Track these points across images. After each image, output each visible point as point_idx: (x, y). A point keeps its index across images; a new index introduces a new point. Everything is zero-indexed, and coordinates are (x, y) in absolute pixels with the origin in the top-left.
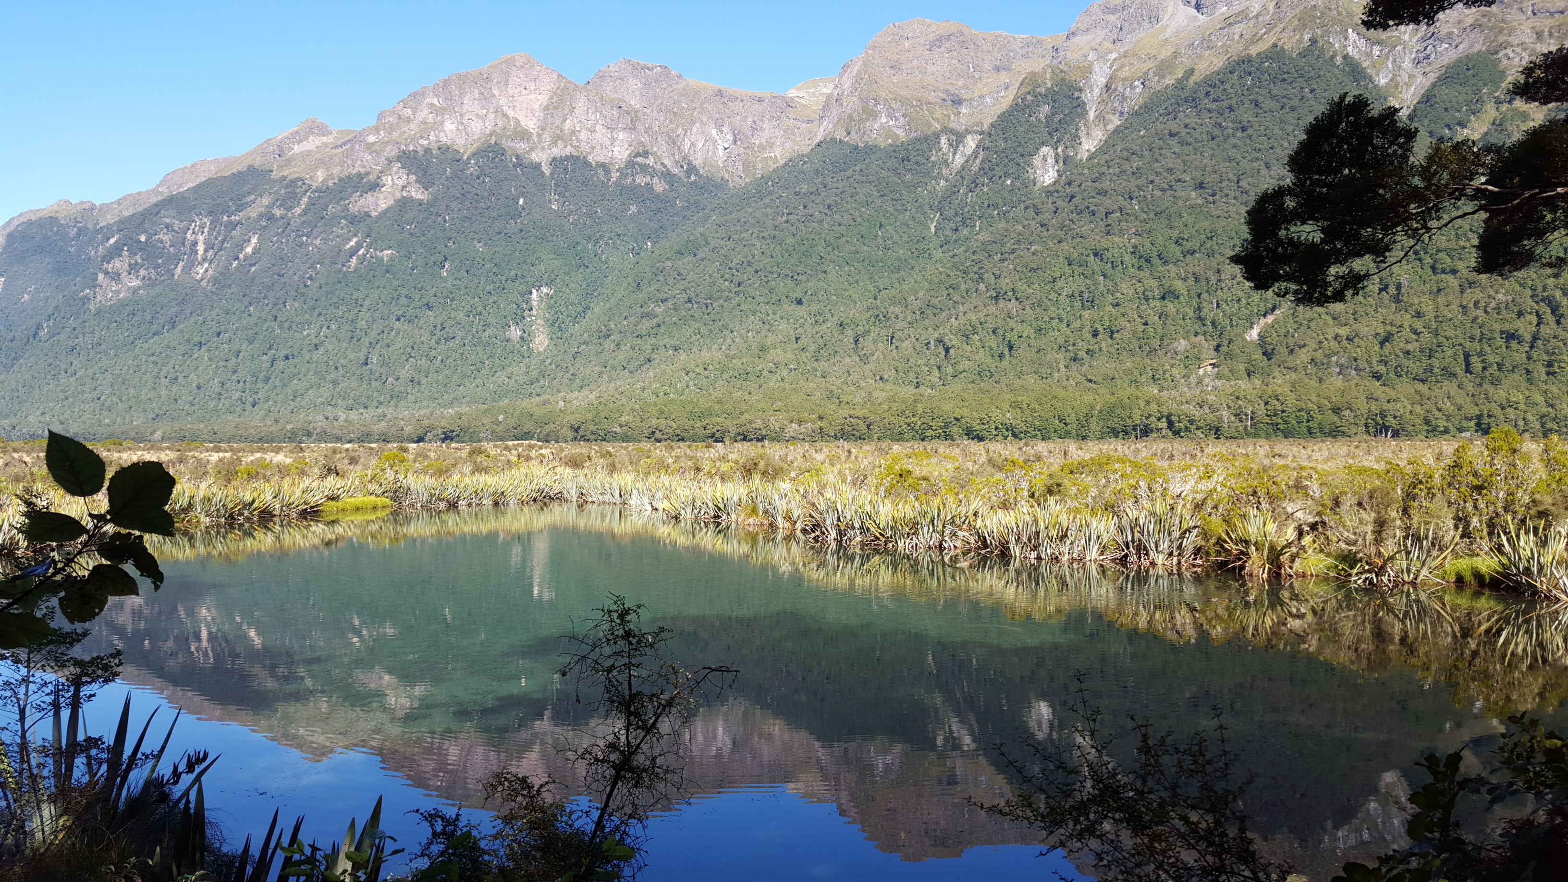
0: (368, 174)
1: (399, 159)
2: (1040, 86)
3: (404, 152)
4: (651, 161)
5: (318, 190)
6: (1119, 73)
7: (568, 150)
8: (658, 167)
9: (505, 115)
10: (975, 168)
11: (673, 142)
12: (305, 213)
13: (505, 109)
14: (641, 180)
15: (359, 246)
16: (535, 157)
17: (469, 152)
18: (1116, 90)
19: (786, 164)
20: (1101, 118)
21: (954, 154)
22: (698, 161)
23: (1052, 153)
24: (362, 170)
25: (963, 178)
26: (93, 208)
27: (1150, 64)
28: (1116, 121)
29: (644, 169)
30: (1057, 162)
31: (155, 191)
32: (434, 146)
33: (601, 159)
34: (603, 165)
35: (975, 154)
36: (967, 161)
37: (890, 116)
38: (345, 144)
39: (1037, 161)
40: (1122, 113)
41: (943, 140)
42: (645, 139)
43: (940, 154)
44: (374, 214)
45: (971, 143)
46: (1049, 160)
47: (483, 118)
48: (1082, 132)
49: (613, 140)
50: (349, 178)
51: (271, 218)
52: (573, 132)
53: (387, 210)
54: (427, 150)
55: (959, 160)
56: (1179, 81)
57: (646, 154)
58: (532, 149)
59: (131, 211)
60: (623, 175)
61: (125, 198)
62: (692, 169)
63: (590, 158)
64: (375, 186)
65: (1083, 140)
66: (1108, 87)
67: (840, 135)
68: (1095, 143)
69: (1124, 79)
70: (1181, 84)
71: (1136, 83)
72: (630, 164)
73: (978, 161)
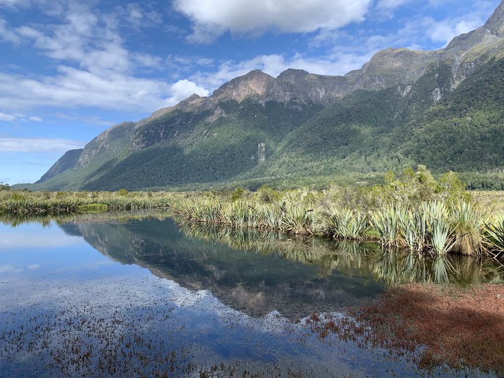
0: (210, 110)
1: (219, 105)
2: (434, 67)
3: (221, 103)
4: (297, 101)
5: (195, 116)
6: (465, 61)
7: (271, 99)
8: (300, 102)
9: (252, 89)
10: (411, 97)
11: (305, 94)
12: (191, 123)
13: (251, 87)
14: (294, 107)
15: (207, 132)
16: (260, 102)
17: (240, 102)
18: (464, 66)
19: (343, 99)
20: (458, 77)
21: (403, 92)
22: (313, 100)
23: (439, 90)
24: (209, 109)
25: (406, 100)
26: (133, 123)
27: (478, 56)
28: (464, 78)
29: (295, 104)
30: (441, 93)
31: (150, 118)
32: (230, 100)
33: (281, 101)
34: (282, 103)
35: (411, 91)
36: (408, 94)
37: (380, 80)
38: (204, 101)
39: (434, 93)
40: (467, 75)
41: (399, 88)
42: (296, 94)
43: (398, 93)
44: (212, 122)
45: (409, 88)
46: (438, 93)
47: (245, 91)
48: (451, 82)
49: (285, 95)
50: (205, 111)
51: (182, 125)
52: (273, 93)
53: (216, 120)
54: (228, 102)
55: (405, 94)
56: (489, 62)
57: (296, 99)
58: (260, 99)
59: (143, 124)
60: (288, 106)
61: (142, 120)
62: (311, 102)
63: (278, 101)
64: (213, 114)
65: (452, 85)
66: (461, 66)
67: (362, 88)
68: (456, 86)
69: (467, 63)
70: (490, 63)
71: (472, 64)
72: (291, 102)
73: (411, 94)
